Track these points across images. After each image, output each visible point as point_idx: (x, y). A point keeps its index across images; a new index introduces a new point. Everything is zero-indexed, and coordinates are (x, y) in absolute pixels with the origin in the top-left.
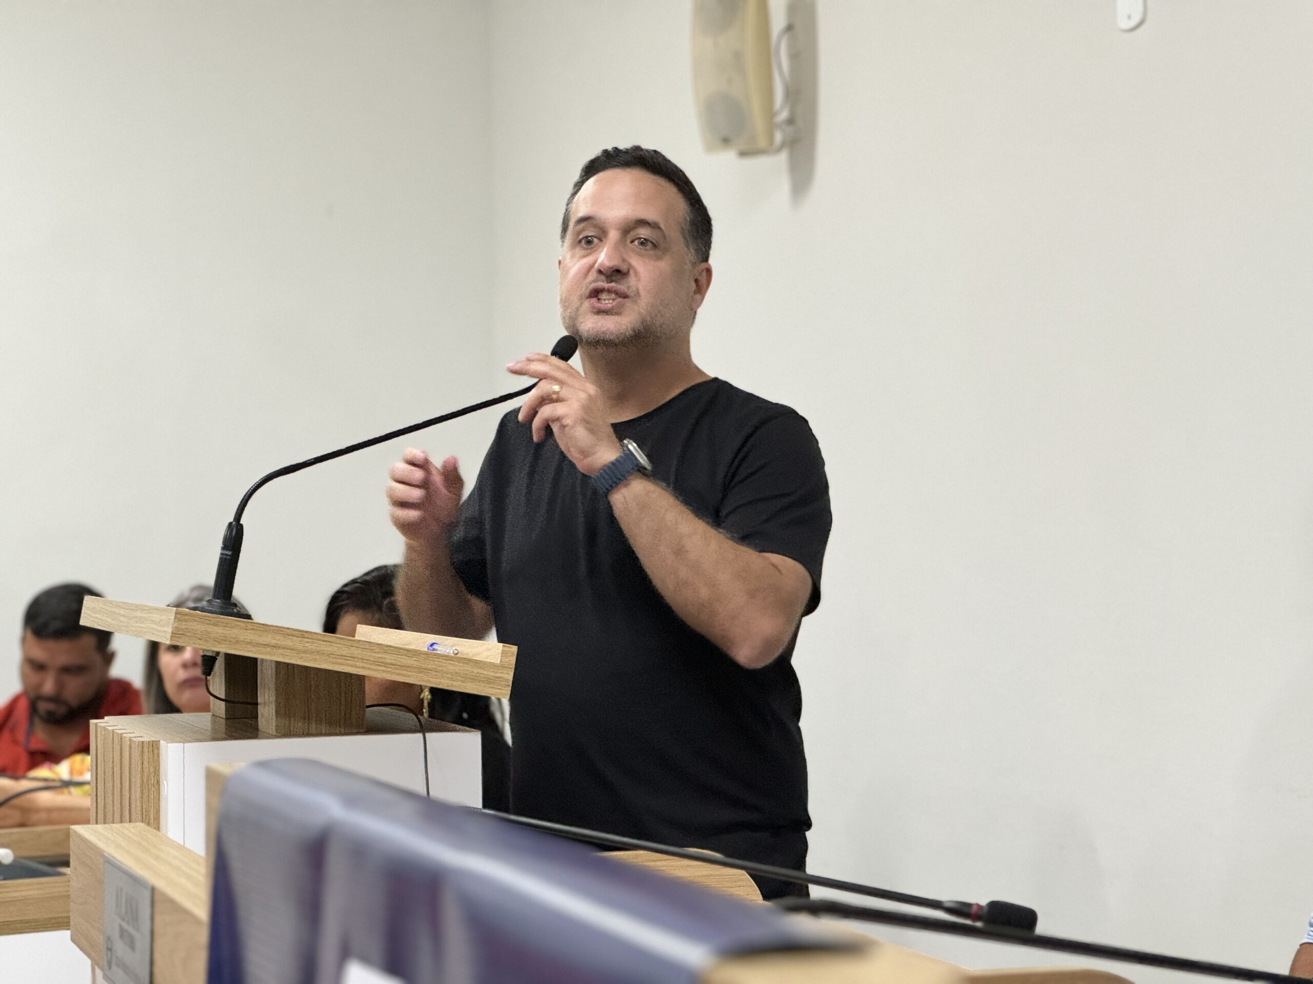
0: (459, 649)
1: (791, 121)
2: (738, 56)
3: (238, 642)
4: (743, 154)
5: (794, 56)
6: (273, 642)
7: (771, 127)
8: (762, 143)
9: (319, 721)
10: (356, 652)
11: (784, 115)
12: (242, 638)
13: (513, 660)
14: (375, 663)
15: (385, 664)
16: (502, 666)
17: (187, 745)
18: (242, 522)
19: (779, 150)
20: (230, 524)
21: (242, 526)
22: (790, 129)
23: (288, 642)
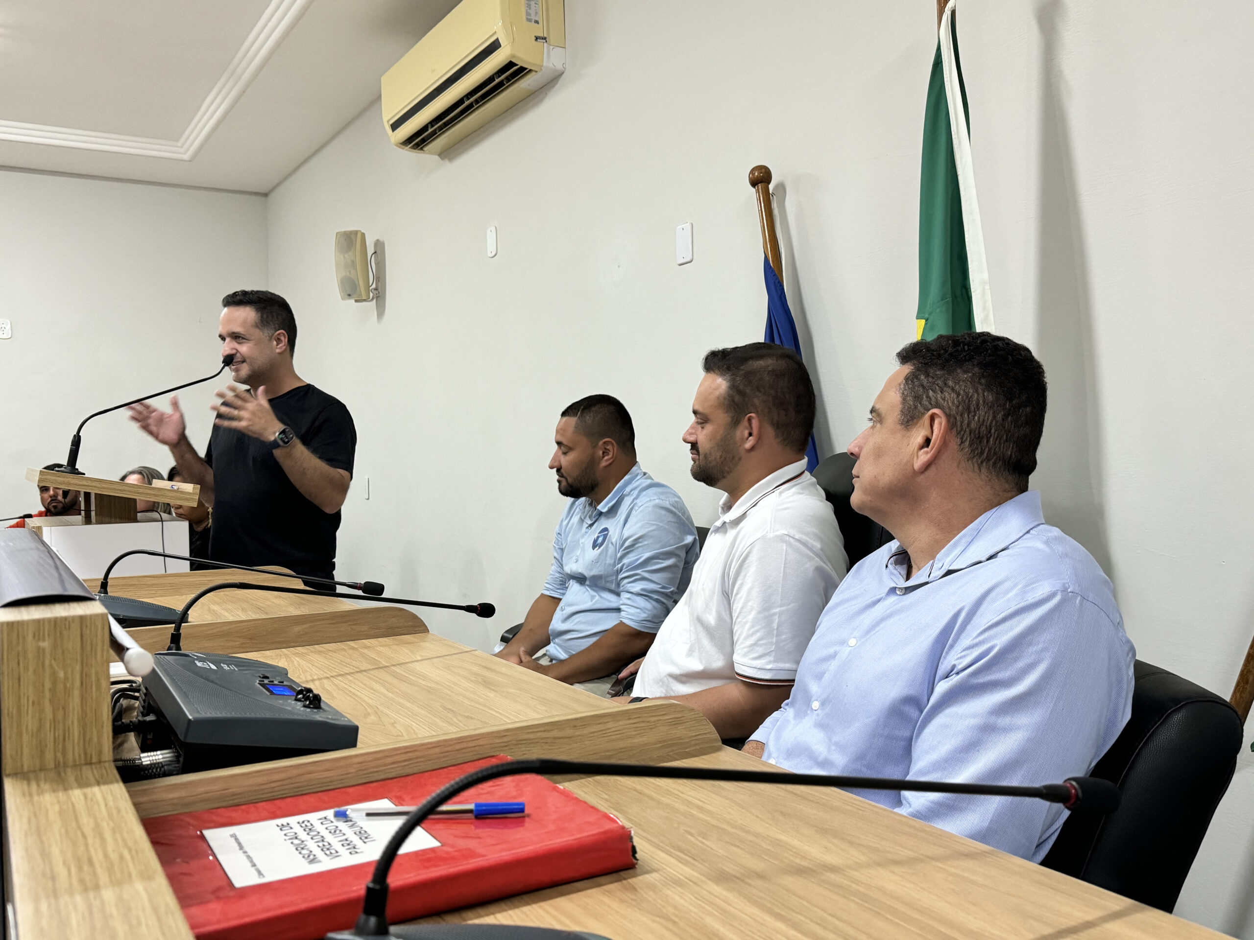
0: (180, 487)
1: (376, 289)
2: (353, 262)
3: (70, 484)
4: (356, 301)
5: (377, 264)
6: (87, 484)
7: (368, 291)
8: (364, 298)
9: (116, 517)
10: (126, 488)
11: (374, 286)
12: (72, 482)
13: (198, 491)
14: (135, 492)
15: (139, 493)
16: (193, 494)
17: (52, 528)
18: (80, 434)
19: (373, 299)
20: (75, 435)
21: (80, 436)
22: (376, 292)
23: (94, 484)
